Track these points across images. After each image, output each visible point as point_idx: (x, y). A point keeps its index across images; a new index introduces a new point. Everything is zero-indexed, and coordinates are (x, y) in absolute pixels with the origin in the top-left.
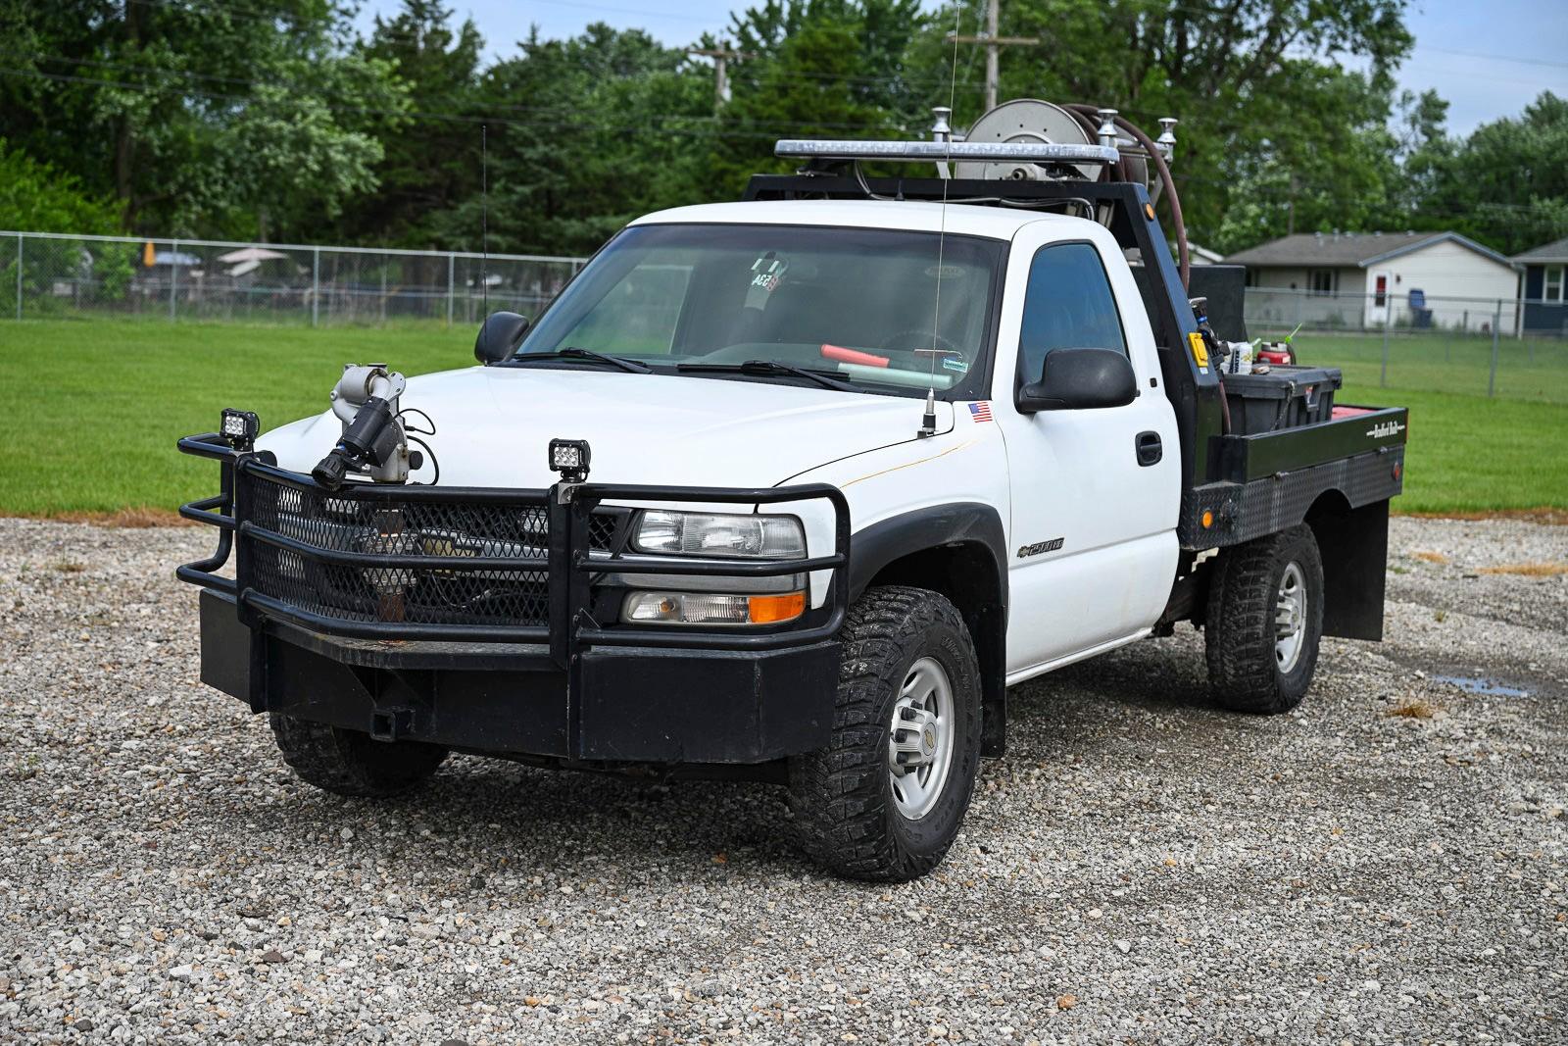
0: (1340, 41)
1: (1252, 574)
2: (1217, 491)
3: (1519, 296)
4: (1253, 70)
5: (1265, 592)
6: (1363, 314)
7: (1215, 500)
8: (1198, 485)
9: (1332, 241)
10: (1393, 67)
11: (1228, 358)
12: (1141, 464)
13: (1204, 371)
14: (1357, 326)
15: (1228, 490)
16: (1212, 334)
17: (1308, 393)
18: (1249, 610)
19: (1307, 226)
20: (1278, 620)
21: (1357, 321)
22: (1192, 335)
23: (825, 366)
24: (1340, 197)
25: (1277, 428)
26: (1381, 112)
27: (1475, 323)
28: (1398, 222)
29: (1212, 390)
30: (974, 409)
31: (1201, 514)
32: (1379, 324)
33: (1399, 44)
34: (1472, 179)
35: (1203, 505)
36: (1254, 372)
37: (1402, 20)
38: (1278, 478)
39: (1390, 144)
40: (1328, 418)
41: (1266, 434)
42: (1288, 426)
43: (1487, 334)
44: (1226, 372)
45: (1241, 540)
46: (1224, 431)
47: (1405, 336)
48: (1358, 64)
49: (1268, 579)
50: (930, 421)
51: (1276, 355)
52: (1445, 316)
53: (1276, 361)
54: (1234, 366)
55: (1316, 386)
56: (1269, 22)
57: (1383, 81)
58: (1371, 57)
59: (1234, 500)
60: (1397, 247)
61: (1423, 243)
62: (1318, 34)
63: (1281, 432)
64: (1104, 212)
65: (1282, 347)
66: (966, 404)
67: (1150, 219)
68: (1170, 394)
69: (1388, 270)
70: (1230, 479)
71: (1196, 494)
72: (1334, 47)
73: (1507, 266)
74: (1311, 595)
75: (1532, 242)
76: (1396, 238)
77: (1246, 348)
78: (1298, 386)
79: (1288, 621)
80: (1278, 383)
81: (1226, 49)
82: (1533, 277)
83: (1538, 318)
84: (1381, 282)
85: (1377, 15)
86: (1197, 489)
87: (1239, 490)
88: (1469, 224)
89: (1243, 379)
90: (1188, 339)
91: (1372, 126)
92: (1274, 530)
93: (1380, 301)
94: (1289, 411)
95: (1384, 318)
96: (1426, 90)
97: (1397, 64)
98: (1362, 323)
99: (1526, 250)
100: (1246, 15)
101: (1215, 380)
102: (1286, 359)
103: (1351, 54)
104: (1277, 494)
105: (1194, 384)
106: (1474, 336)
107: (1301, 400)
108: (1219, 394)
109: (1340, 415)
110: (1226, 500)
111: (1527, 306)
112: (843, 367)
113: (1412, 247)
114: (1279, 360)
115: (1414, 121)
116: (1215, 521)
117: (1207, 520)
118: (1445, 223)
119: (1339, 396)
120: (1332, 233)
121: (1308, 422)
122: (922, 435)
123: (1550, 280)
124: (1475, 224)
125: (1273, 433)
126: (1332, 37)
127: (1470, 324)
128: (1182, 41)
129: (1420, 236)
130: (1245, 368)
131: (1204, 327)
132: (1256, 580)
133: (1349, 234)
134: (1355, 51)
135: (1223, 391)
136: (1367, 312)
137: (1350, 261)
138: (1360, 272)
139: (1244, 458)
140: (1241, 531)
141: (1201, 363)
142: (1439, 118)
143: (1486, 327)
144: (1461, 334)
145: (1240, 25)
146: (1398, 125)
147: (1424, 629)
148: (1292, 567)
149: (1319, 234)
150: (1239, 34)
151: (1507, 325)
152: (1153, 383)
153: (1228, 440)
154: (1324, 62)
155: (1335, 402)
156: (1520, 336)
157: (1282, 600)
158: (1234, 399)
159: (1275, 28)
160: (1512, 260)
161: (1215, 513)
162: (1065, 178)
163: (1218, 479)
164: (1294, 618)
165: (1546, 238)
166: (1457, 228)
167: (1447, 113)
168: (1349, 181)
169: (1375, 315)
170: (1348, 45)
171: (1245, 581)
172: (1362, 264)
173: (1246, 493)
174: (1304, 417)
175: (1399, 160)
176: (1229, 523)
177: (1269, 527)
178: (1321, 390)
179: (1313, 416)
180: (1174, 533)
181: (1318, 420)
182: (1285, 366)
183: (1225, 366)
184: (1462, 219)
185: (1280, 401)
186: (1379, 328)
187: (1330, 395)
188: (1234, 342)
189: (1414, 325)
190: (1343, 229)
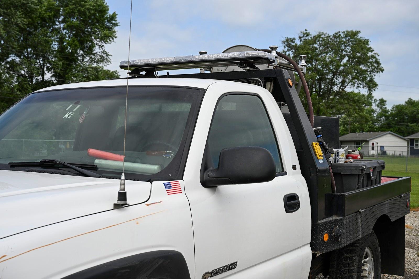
0: (360, 85)
1: (349, 255)
2: (330, 222)
3: (408, 145)
4: (338, 93)
5: (356, 264)
6: (369, 152)
7: (329, 227)
8: (320, 220)
9: (360, 134)
10: (373, 91)
11: (333, 155)
12: (287, 211)
13: (321, 161)
14: (368, 155)
15: (336, 221)
16: (325, 143)
17: (371, 171)
18: (349, 272)
19: (354, 131)
20: (362, 275)
21: (367, 154)
22: (314, 143)
23: (87, 161)
24: (361, 125)
25: (358, 188)
26: (370, 104)
27: (397, 154)
28: (376, 130)
29: (326, 171)
30: (167, 186)
31: (323, 235)
32: (373, 154)
33: (374, 86)
34: (394, 119)
35: (324, 230)
36: (346, 162)
37: (375, 80)
38: (360, 213)
39: (373, 111)
40: (380, 182)
41: (353, 192)
42: (363, 187)
43: (400, 156)
44: (332, 162)
45: (343, 245)
46: (333, 191)
47: (380, 157)
48: (364, 91)
49: (357, 258)
50: (122, 196)
51: (354, 155)
52: (390, 152)
53: (355, 158)
54: (336, 159)
55: (374, 168)
56: (342, 81)
57: (370, 96)
58: (367, 89)
59: (339, 226)
60: (377, 135)
61: (383, 134)
62: (354, 83)
63: (360, 190)
64: (268, 84)
65: (357, 152)
66: (162, 183)
67: (291, 87)
68: (304, 173)
69: (375, 141)
70: (337, 215)
71: (319, 224)
72: (358, 87)
73: (405, 139)
74: (375, 261)
75: (409, 134)
76: (376, 133)
77: (342, 151)
78: (367, 168)
79: (367, 275)
80: (357, 167)
81: (331, 88)
82: (411, 142)
83: (413, 152)
84: (373, 144)
85: (368, 79)
86: (320, 222)
87: (341, 220)
88: (393, 130)
89: (341, 166)
90: (312, 145)
91: (368, 107)
92: (359, 237)
93: (373, 149)
94: (363, 180)
95: (374, 153)
96: (381, 98)
97: (375, 90)
98: (369, 154)
99: (407, 136)
100: (336, 80)
101: (327, 166)
102: (359, 157)
103: (363, 88)
104: (360, 220)
105: (316, 168)
106: (397, 157)
107: (368, 175)
108: (329, 172)
109: (385, 181)
110: (335, 226)
111: (410, 147)
112: (97, 161)
113: (379, 135)
114: (356, 158)
115: (378, 106)
116: (330, 237)
117: (326, 238)
118: (388, 130)
119: (383, 172)
120: (360, 132)
121: (372, 185)
122: (117, 206)
123: (416, 143)
124: (395, 130)
125: (356, 191)
126: (357, 84)
127: (396, 154)
128: (320, 86)
129: (382, 133)
130: (342, 160)
131: (320, 140)
132: (351, 258)
133: (364, 133)
134: (363, 87)
135: (331, 171)
136: (370, 151)
137: (365, 139)
138: (367, 142)
139: (343, 205)
140: (344, 241)
141: (319, 157)
142: (384, 105)
143: (400, 154)
144: (394, 156)
145: (334, 82)
146: (374, 107)
147: (414, 261)
148: (367, 250)
149: (356, 133)
150: (334, 84)
151: (405, 154)
152: (294, 168)
153: (335, 195)
154: (356, 91)
155: (382, 175)
156: (409, 157)
157: (363, 265)
158: (337, 175)
159: (343, 82)
160: (406, 138)
161: (330, 234)
162: (248, 68)
163: (331, 215)
164: (369, 274)
165: (413, 132)
166: (391, 131)
167: (387, 103)
168: (364, 120)
169: (372, 152)
170: (362, 86)
171: (346, 259)
172: (368, 140)
173: (345, 222)
174: (370, 183)
175: (375, 115)
176: (338, 238)
177: (356, 237)
178: (377, 170)
179: (374, 182)
180: (309, 245)
181: (376, 184)
182: (359, 160)
183: (332, 159)
184: (391, 129)
185: (359, 175)
186: (373, 156)
187: (380, 172)
188: (336, 148)
189: (382, 154)
190: (363, 131)
